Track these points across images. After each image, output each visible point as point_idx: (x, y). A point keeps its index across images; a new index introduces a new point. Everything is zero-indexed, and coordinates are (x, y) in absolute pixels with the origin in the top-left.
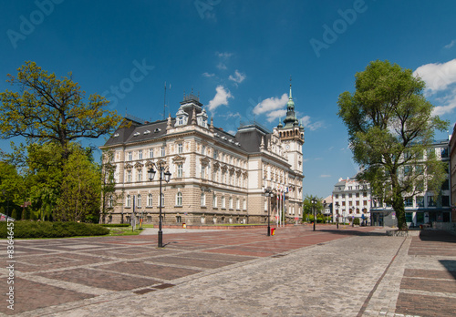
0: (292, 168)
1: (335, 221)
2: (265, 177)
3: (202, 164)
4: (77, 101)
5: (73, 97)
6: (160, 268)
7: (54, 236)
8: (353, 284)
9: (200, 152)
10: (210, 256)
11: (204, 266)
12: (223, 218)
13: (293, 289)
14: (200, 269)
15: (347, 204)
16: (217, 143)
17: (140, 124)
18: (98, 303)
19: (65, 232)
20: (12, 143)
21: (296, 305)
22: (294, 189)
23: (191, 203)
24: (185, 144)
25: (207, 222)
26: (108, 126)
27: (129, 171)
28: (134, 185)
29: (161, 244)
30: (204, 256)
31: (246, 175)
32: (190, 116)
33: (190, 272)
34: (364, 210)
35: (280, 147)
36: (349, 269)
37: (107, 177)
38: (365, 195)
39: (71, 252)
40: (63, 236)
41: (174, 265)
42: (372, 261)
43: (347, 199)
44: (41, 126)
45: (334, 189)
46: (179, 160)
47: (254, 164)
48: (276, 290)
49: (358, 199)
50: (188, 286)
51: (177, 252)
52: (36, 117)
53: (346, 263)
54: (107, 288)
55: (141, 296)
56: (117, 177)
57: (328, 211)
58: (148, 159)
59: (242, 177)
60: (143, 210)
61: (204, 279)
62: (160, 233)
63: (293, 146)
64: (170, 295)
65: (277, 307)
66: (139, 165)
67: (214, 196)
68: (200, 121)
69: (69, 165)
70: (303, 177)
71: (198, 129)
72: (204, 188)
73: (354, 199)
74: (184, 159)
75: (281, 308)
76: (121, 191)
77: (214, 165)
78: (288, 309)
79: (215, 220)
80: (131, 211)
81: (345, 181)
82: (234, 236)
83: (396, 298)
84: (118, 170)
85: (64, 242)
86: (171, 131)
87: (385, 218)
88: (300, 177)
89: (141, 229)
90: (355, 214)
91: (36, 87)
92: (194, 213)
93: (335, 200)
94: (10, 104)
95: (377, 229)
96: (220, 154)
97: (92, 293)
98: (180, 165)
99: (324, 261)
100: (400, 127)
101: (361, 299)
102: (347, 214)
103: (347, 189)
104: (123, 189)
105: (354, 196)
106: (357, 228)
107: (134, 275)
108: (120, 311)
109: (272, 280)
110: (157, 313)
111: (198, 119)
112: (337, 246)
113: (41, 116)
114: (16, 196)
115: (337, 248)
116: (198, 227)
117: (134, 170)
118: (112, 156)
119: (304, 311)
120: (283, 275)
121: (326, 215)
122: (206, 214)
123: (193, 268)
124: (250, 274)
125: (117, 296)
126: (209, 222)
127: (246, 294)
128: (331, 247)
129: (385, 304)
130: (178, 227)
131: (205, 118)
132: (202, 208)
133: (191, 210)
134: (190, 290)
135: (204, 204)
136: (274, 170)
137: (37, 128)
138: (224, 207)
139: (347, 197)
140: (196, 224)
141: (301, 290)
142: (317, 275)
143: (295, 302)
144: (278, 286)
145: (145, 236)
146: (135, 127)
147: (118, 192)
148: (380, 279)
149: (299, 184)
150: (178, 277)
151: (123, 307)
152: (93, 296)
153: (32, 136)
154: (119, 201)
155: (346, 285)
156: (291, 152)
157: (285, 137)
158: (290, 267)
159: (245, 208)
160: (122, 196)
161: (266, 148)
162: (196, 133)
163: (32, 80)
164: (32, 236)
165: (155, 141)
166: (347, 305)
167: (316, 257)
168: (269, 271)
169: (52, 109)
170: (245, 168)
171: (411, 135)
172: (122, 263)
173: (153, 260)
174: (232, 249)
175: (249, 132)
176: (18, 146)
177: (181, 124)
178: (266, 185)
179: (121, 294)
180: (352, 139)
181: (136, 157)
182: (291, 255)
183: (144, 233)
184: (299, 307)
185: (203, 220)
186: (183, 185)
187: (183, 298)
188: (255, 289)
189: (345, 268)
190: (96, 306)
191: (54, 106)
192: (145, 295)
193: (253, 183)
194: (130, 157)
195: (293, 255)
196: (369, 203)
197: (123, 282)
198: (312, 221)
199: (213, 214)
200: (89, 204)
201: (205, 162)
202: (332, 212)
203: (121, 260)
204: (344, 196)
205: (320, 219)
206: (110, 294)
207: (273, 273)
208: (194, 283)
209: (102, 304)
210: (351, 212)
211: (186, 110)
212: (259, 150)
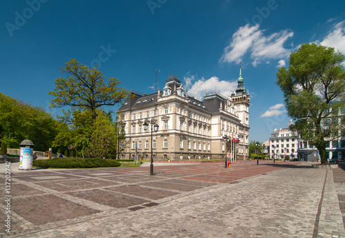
0: (241, 123)
1: (271, 158)
2: (223, 129)
3: (181, 121)
4: (101, 82)
5: (98, 80)
6: (150, 190)
7: (86, 167)
8: (299, 207)
9: (179, 113)
10: (185, 182)
11: (180, 189)
12: (194, 156)
13: (250, 211)
14: (178, 191)
15: (280, 146)
16: (190, 107)
17: (140, 96)
18: (101, 218)
19: (93, 165)
20: (63, 110)
21: (255, 226)
22: (243, 137)
23: (173, 146)
24: (169, 108)
25: (184, 158)
26: (120, 98)
27: (134, 126)
28: (137, 135)
29: (152, 173)
30: (181, 182)
31: (210, 128)
32: (172, 90)
33: (171, 194)
34: (293, 150)
35: (233, 108)
36: (291, 194)
37: (120, 130)
38: (293, 140)
39: (94, 178)
40: (92, 167)
41: (160, 188)
42: (308, 188)
43: (280, 143)
44: (80, 99)
45: (271, 136)
46: (166, 119)
47: (215, 120)
48: (236, 211)
49: (288, 143)
50: (168, 205)
51: (163, 178)
52: (77, 94)
53: (287, 189)
54: (110, 205)
55: (133, 212)
56: (126, 130)
57: (266, 151)
58: (146, 119)
59: (207, 130)
60: (143, 151)
61: (180, 200)
62: (152, 166)
63: (242, 107)
64: (155, 212)
65: (239, 228)
66: (140, 122)
67: (189, 141)
68: (179, 93)
69: (97, 123)
70: (249, 128)
71: (178, 98)
72: (182, 136)
73: (285, 143)
74: (169, 117)
75: (242, 228)
76: (129, 139)
77: (189, 121)
78: (249, 229)
79: (189, 157)
80: (135, 151)
81: (279, 131)
82: (202, 168)
83: (341, 221)
84: (127, 126)
85: (92, 171)
86: (160, 100)
87: (308, 156)
88: (247, 129)
89: (141, 163)
90: (285, 153)
91: (76, 75)
92: (176, 153)
93: (271, 144)
94: (61, 86)
95: (303, 163)
96: (193, 115)
97: (100, 209)
98: (166, 121)
99: (269, 187)
100: (324, 90)
101: (311, 222)
102: (280, 153)
103: (280, 136)
104: (130, 137)
105: (285, 141)
106: (288, 162)
107: (131, 196)
108: (115, 226)
109: (232, 202)
110: (142, 229)
111: (178, 91)
112: (277, 175)
113: (79, 92)
114: (66, 142)
115: (277, 177)
116: (178, 162)
117: (137, 125)
118: (123, 117)
119: (262, 232)
120: (240, 198)
121: (265, 154)
122: (183, 153)
123: (173, 191)
124: (215, 197)
125: (116, 212)
126: (185, 158)
127: (213, 214)
128: (272, 176)
129: (335, 228)
130: (165, 161)
131: (182, 91)
132: (181, 149)
133: (173, 151)
134: (169, 209)
135: (182, 147)
136: (229, 124)
137: (78, 100)
138: (195, 148)
139: (280, 141)
140: (177, 160)
141: (256, 211)
142: (267, 199)
143: (255, 224)
144: (237, 208)
145: (143, 168)
146: (137, 98)
147: (127, 139)
148: (321, 204)
149: (246, 133)
150: (162, 198)
151: (117, 222)
152: (99, 212)
153: (74, 105)
154: (128, 145)
155: (293, 208)
156: (241, 112)
157: (237, 102)
158: (244, 191)
159: (209, 149)
160: (129, 142)
161: (223, 109)
162: (176, 101)
163: (74, 71)
164: (73, 167)
165: (150, 107)
166: (300, 228)
167: (263, 184)
168: (229, 194)
169: (86, 88)
170: (209, 123)
171: (332, 96)
172: (124, 186)
173: (146, 184)
174: (201, 177)
175: (212, 99)
176: (67, 112)
177: (167, 95)
178: (224, 134)
179: (120, 210)
180: (287, 100)
181: (138, 117)
182: (244, 182)
183: (143, 165)
184: (258, 228)
185: (181, 157)
186: (168, 135)
187: (164, 216)
188: (220, 210)
189: (288, 193)
190: (98, 220)
191: (87, 86)
192: (137, 212)
193: (214, 133)
194: (135, 117)
195: (245, 182)
196: (296, 146)
197: (123, 200)
198: (255, 158)
199: (188, 154)
200: (108, 147)
201: (182, 119)
202: (269, 151)
203: (124, 184)
204: (278, 141)
205: (261, 156)
206: (111, 210)
207: (232, 196)
208: (173, 203)
209: (103, 219)
210: (282, 152)
211: (170, 85)
212: (219, 111)
